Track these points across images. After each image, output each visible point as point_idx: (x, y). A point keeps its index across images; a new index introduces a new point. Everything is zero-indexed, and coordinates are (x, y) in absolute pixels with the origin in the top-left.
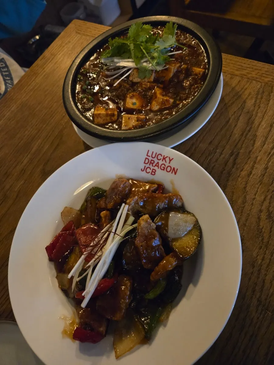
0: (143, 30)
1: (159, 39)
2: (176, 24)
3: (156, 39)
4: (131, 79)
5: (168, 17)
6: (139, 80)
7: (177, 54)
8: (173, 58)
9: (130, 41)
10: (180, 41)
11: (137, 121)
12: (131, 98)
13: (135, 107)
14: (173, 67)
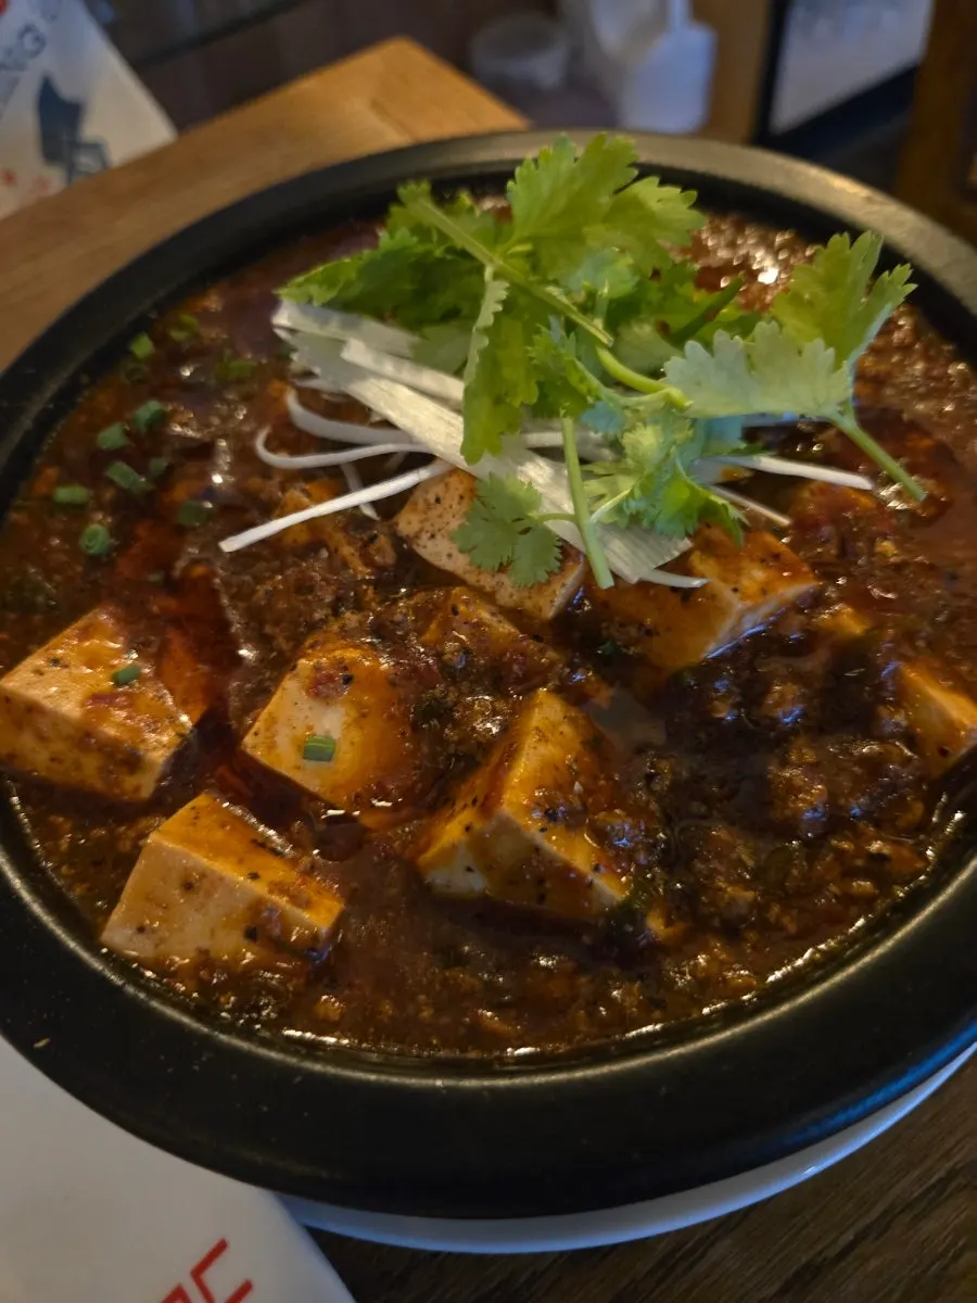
0: (625, 211)
1: (720, 337)
2: (903, 271)
3: (697, 328)
4: (407, 523)
5: (869, 200)
6: (458, 564)
7: (828, 488)
8: (782, 511)
9: (506, 257)
10: (889, 391)
11: (251, 935)
12: (321, 688)
13: (310, 778)
14: (745, 597)
